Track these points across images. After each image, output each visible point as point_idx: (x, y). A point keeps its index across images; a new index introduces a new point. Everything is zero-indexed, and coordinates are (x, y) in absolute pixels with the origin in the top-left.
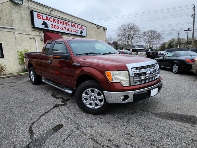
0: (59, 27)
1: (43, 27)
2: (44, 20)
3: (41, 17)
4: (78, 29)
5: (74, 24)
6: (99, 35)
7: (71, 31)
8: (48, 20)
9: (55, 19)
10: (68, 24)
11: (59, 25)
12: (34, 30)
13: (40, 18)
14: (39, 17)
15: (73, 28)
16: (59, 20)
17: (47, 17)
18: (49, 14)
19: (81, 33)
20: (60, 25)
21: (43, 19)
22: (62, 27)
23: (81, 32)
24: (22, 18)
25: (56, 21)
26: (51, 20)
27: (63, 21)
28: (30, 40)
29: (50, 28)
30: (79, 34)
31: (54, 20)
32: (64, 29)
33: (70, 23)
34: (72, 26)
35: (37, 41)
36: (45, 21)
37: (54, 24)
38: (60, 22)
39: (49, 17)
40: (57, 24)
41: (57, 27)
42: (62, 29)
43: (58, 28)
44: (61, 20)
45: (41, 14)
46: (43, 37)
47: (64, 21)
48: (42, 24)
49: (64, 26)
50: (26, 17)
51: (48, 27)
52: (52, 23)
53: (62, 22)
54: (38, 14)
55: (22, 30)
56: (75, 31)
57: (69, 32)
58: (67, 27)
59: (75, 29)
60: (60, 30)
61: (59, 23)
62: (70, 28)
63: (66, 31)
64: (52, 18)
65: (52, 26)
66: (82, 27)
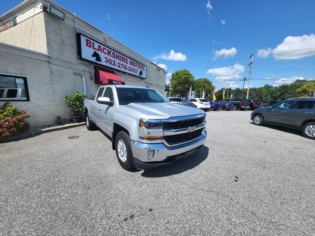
0: (115, 63)
1: (94, 59)
2: (95, 51)
3: (92, 44)
4: (137, 69)
5: (133, 61)
6: (159, 79)
7: (129, 70)
8: (101, 50)
9: (111, 51)
10: (126, 61)
11: (115, 60)
12: (81, 62)
13: (90, 47)
14: (89, 45)
15: (132, 67)
16: (116, 53)
17: (99, 46)
18: (103, 43)
19: (140, 75)
20: (117, 61)
21: (94, 48)
22: (118, 63)
23: (141, 73)
24: (63, 42)
25: (112, 55)
26: (105, 51)
27: (120, 55)
28: (74, 77)
29: (103, 63)
30: (138, 74)
31: (109, 53)
32: (121, 66)
33: (129, 60)
34: (131, 63)
35: (84, 79)
36: (97, 52)
37: (109, 57)
38: (117, 57)
39: (102, 47)
40: (112, 59)
41: (113, 63)
42: (119, 66)
43: (113, 65)
44: (118, 54)
45: (92, 41)
46: (93, 75)
47: (122, 56)
48: (93, 56)
49: (121, 62)
50: (70, 42)
51: (100, 61)
52: (106, 56)
53: (119, 57)
54: (87, 40)
55: (63, 61)
56: (134, 70)
57: (127, 71)
58: (125, 64)
59: (134, 68)
60: (116, 67)
61: (114, 58)
62: (128, 65)
63: (123, 70)
64: (107, 48)
65: (107, 60)
66: (142, 66)
